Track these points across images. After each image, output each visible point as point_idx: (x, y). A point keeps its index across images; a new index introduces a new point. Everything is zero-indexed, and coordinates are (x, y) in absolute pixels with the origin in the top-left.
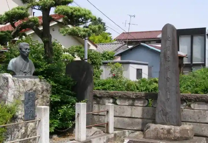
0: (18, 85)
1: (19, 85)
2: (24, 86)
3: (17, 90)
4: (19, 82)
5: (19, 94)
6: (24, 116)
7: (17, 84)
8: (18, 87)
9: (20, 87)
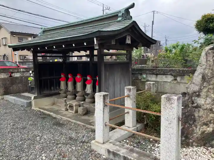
5: (211, 73)
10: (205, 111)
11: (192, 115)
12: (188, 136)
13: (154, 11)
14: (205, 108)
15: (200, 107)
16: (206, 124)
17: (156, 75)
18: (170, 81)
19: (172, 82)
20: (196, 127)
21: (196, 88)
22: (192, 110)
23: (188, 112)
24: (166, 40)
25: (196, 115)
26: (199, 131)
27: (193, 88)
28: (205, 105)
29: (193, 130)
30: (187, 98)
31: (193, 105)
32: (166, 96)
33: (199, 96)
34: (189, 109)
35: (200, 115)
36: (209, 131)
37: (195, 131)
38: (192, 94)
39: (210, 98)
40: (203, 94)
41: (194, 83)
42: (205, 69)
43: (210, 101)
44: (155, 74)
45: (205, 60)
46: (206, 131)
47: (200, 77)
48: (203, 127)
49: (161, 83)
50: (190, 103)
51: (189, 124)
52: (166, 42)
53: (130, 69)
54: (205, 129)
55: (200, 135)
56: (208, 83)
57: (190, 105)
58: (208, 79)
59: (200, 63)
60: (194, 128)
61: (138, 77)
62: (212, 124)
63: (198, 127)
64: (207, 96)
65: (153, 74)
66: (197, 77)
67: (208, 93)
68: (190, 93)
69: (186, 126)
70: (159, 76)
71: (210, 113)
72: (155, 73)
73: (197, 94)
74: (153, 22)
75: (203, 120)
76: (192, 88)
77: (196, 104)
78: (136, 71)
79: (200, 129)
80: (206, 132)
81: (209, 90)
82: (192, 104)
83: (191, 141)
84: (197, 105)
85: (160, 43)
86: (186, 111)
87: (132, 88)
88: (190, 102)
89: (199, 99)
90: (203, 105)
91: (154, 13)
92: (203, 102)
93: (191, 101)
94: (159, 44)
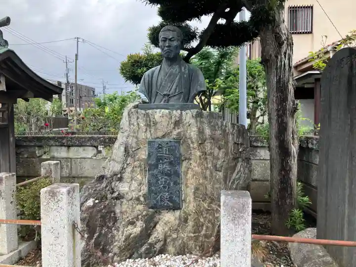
0: (135, 124)
1: (138, 124)
2: (148, 126)
3: (132, 134)
4: (138, 118)
5: (136, 143)
6: (144, 196)
7: (134, 121)
8: (136, 127)
9: (139, 128)
10: (130, 202)
11: (111, 212)
12: (106, 249)
13: (78, 38)
14: (130, 198)
15: (123, 198)
16: (132, 223)
17: (66, 148)
18: (90, 157)
19: (95, 158)
20: (118, 231)
21: (117, 168)
22: (112, 203)
23: (105, 207)
24: (104, 88)
25: (118, 211)
26: (123, 236)
27: (113, 167)
28: (129, 194)
29: (113, 237)
30: (104, 185)
31: (113, 196)
32: (49, 189)
33: (120, 179)
34: (107, 203)
35: (124, 210)
36: (135, 233)
37: (116, 238)
38: (112, 177)
39: (135, 180)
40: (127, 175)
41: (113, 160)
42: (128, 137)
43: (136, 185)
44: (65, 146)
45: (128, 123)
46: (131, 234)
47: (122, 149)
48: (128, 228)
49: (76, 160)
50: (109, 192)
51: (108, 227)
52: (104, 89)
53: (11, 139)
54: (130, 231)
55: (124, 242)
56: (132, 158)
57: (109, 196)
58: (133, 151)
59: (121, 127)
60: (115, 232)
61: (35, 152)
62: (140, 222)
63: (121, 229)
64: (132, 179)
65: (62, 145)
66: (118, 150)
67: (134, 174)
68: (109, 176)
69: (103, 232)
70: (72, 149)
71: (137, 204)
72: (65, 144)
73: (119, 176)
74: (77, 55)
75: (128, 217)
76: (111, 169)
77: (117, 193)
78: (30, 141)
79: (123, 232)
80: (131, 236)
81: (135, 169)
82: (112, 194)
83: (110, 254)
84: (119, 194)
85: (94, 92)
86: (102, 206)
87: (4, 176)
88: (108, 190)
89: (121, 184)
90: (127, 193)
91: (78, 41)
92: (127, 189)
93: (110, 189)
94: (92, 93)
